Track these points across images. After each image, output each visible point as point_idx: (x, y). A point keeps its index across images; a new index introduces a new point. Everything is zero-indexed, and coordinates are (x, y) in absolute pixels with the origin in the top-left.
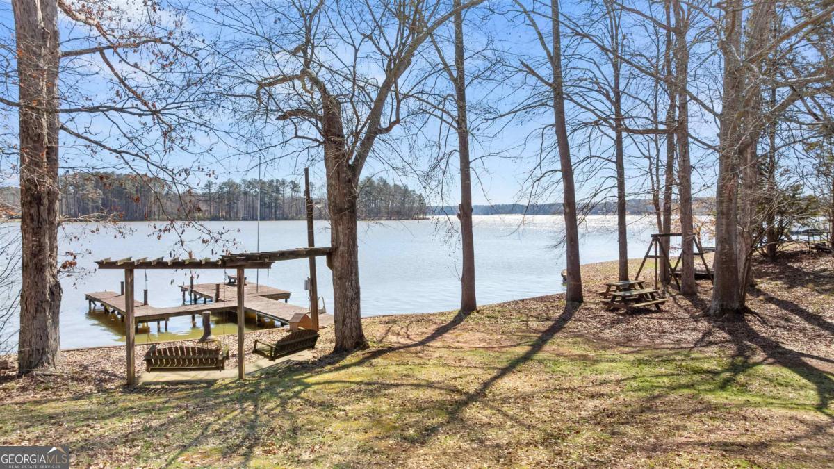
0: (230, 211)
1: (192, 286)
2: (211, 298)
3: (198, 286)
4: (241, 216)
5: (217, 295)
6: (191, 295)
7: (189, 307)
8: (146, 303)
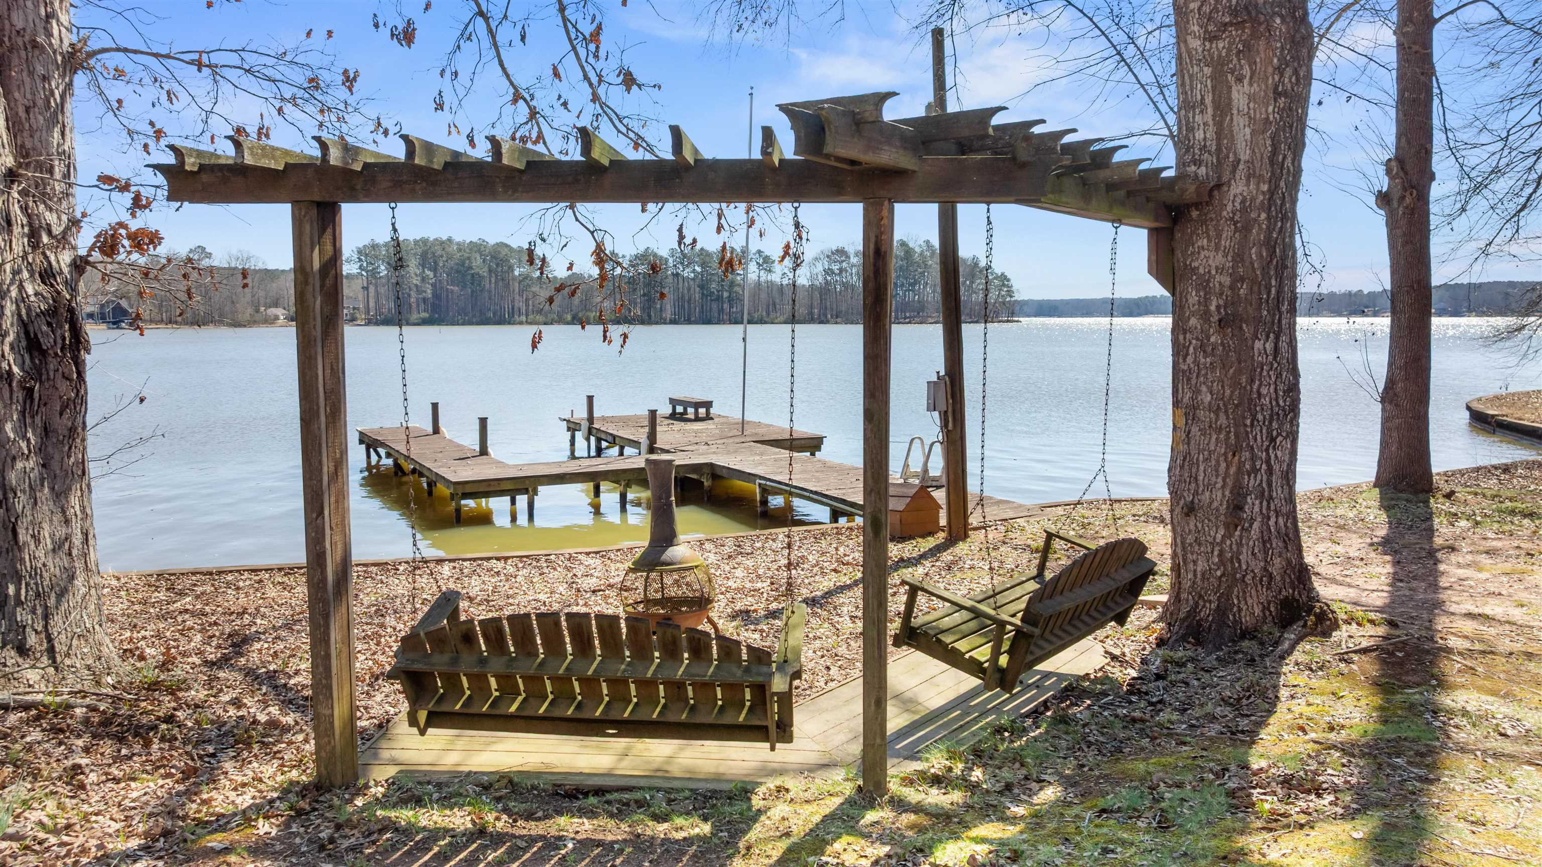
0: (650, 308)
1: (591, 419)
2: (635, 444)
3: (604, 419)
4: (668, 315)
5: (652, 436)
6: (588, 440)
7: (588, 462)
8: (484, 451)
